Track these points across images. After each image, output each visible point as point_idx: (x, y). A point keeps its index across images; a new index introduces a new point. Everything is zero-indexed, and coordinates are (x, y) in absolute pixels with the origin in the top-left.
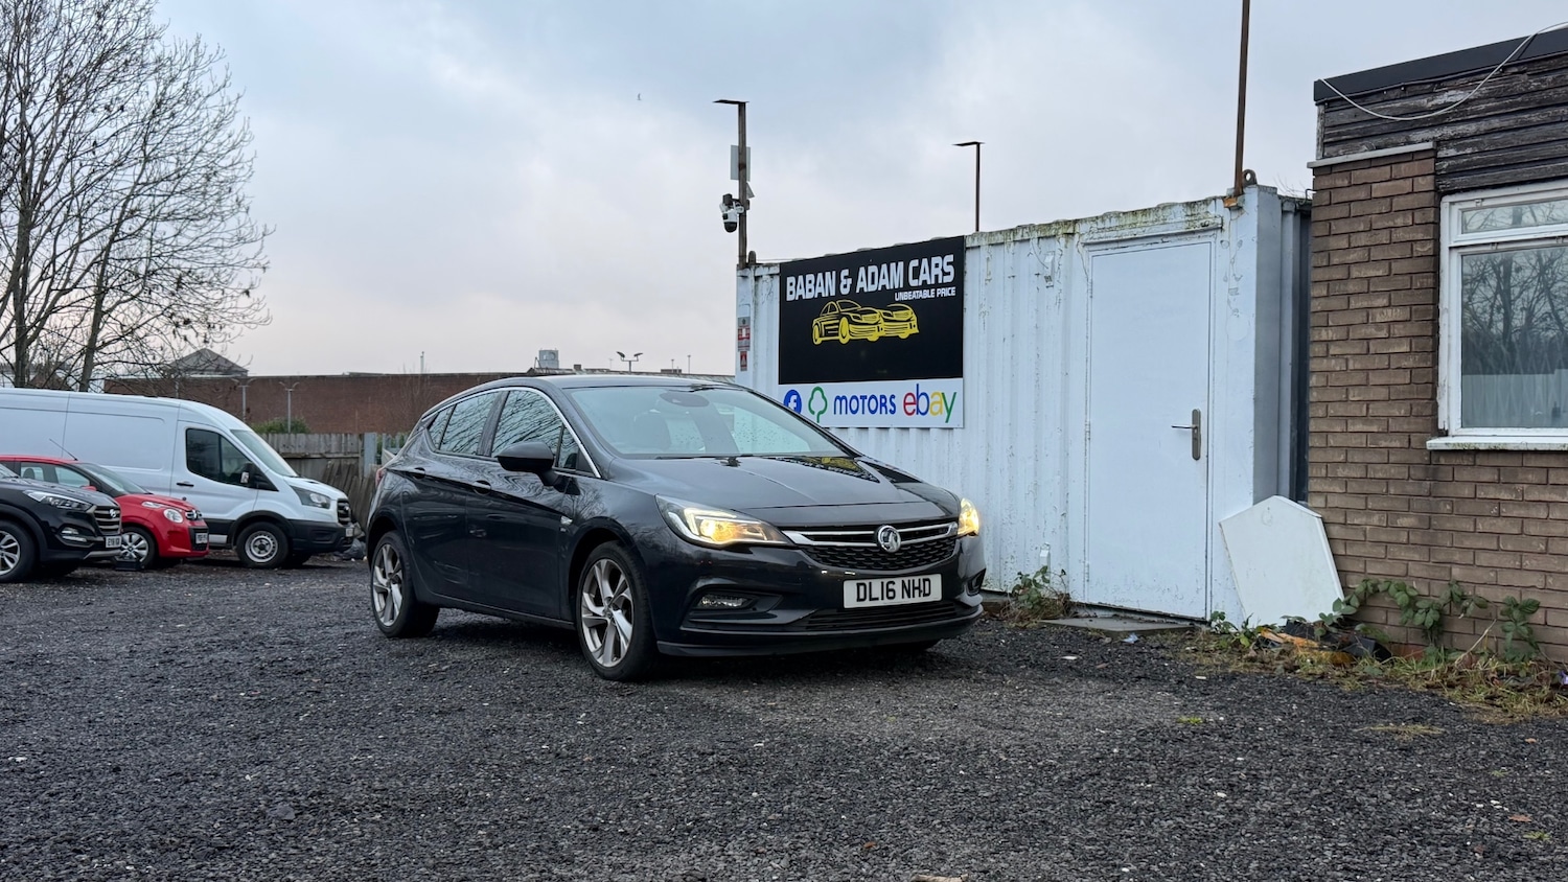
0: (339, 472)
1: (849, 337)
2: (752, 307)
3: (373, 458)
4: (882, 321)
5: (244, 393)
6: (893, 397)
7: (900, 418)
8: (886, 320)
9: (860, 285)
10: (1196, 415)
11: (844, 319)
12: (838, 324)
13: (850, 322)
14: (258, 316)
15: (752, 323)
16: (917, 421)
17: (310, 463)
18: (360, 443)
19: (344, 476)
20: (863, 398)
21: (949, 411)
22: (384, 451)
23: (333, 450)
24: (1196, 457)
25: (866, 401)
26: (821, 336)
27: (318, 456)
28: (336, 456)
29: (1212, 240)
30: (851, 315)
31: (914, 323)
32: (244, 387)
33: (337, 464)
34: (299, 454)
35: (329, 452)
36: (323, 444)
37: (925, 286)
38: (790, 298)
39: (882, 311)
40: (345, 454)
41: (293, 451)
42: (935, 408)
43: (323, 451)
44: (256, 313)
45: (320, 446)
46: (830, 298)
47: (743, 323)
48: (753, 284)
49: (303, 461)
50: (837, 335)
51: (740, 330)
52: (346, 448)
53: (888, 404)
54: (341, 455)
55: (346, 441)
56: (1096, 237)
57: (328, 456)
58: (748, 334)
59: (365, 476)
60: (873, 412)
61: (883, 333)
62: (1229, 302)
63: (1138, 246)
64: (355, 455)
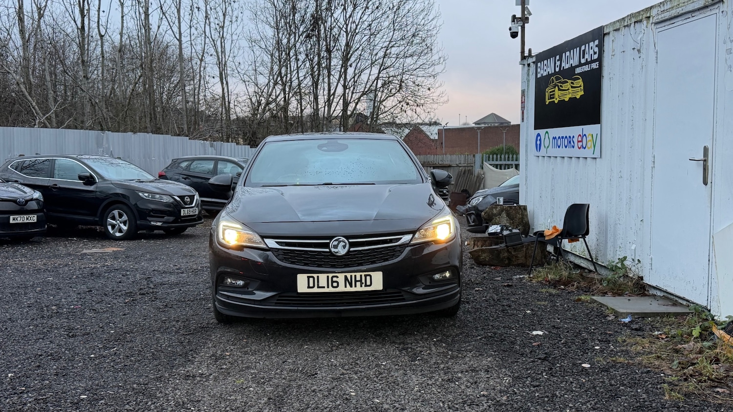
0: (464, 173)
1: (558, 99)
2: (526, 82)
3: (479, 166)
4: (570, 88)
5: (479, 134)
6: (573, 137)
7: (576, 152)
8: (572, 87)
9: (563, 65)
10: (706, 150)
11: (557, 87)
12: (554, 91)
13: (559, 90)
14: (442, 100)
15: (526, 92)
16: (582, 153)
17: (452, 168)
18: (474, 160)
19: (466, 175)
20: (563, 137)
21: (594, 146)
22: (484, 162)
23: (462, 163)
24: (705, 183)
25: (564, 139)
26: (548, 99)
27: (456, 165)
28: (463, 165)
29: (717, 11)
30: (559, 84)
31: (582, 88)
32: (479, 131)
33: (463, 169)
34: (446, 164)
35: (460, 164)
36: (457, 159)
37: (587, 63)
38: (539, 76)
39: (571, 81)
40: (467, 164)
41: (445, 163)
42: (589, 144)
43: (458, 163)
44: (441, 98)
45: (456, 161)
46: (552, 75)
47: (523, 92)
48: (527, 69)
49: (449, 168)
50: (553, 98)
51: (522, 97)
52: (468, 161)
53: (572, 142)
54: (465, 165)
55: (468, 158)
56: (661, 17)
57: (460, 165)
58: (524, 100)
59: (476, 175)
60: (566, 147)
61: (570, 96)
62: (726, 60)
63: (679, 22)
64: (472, 165)
